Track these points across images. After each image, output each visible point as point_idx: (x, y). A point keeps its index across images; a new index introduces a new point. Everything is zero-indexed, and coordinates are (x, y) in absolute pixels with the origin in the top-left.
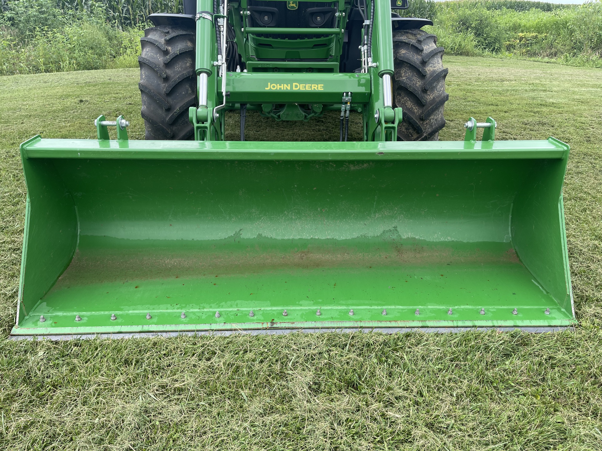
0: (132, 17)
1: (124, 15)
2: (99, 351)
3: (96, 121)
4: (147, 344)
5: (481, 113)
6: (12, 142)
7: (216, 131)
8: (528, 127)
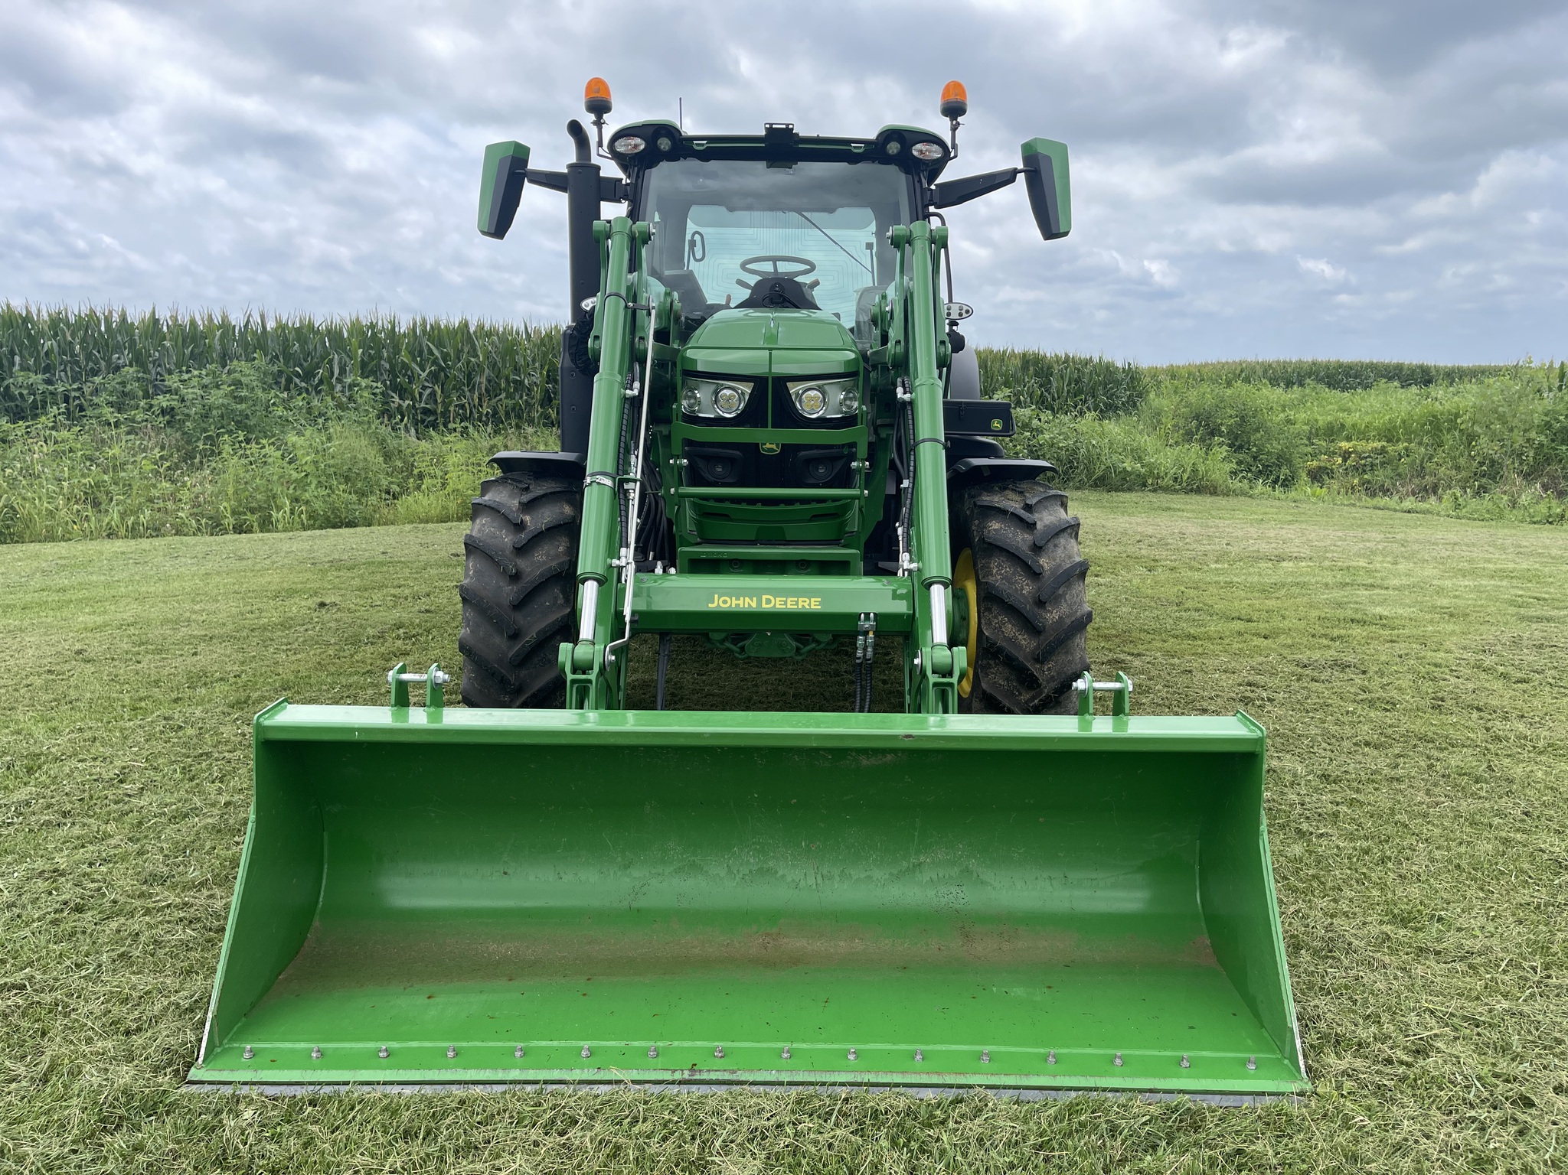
0: (440, 409)
1: (423, 405)
2: (358, 1112)
3: (391, 673)
4: (448, 1100)
5: (1210, 639)
6: (174, 695)
7: (609, 686)
8: (1307, 672)
